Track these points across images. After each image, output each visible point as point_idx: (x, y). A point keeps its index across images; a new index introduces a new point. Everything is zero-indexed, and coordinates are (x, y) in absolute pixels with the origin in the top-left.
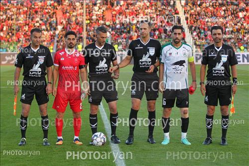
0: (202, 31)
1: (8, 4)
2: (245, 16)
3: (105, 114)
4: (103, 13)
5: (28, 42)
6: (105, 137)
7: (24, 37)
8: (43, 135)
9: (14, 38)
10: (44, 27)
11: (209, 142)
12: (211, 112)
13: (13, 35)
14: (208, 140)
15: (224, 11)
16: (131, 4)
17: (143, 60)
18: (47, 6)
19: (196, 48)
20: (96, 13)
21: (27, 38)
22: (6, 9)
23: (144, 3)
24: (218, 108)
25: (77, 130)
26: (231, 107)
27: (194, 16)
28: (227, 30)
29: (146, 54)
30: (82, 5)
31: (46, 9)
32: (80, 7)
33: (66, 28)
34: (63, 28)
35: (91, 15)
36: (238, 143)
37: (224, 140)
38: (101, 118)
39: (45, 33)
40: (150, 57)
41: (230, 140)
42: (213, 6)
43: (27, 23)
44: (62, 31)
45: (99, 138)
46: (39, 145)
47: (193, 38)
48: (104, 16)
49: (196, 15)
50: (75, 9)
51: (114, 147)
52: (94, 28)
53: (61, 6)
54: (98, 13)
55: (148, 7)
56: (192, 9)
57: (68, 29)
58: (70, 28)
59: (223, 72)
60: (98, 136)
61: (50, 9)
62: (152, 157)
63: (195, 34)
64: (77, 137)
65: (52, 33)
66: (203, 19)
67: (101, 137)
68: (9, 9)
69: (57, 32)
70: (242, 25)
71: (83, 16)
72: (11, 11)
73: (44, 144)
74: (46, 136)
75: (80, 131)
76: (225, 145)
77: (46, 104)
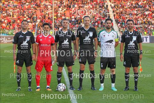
0: (124, 23)
1: (8, 7)
2: (149, 14)
3: (65, 72)
4: (64, 12)
5: (19, 29)
6: (65, 86)
7: (17, 26)
8: (28, 85)
9: (11, 27)
10: (29, 20)
11: (127, 89)
12: (128, 71)
13: (11, 25)
14: (127, 88)
15: (137, 11)
16: (81, 7)
17: (86, 40)
18: (31, 8)
19: (120, 33)
20: (60, 12)
21: (19, 27)
22: (7, 10)
23: (89, 6)
24: (131, 69)
25: (48, 82)
26: (140, 68)
27: (119, 14)
28: (138, 22)
29: (87, 36)
30: (52, 7)
31: (31, 10)
32: (51, 8)
33: (42, 21)
34: (41, 21)
35: (57, 13)
36: (145, 90)
37: (136, 88)
38: (63, 75)
39: (30, 24)
40: (90, 37)
41: (139, 88)
42: (130, 8)
43: (19, 18)
44: (40, 23)
45: (62, 87)
46: (26, 91)
47: (118, 27)
48: (65, 14)
49: (120, 13)
50: (48, 10)
51: (71, 92)
52: (59, 21)
53: (39, 8)
54: (62, 12)
55: (91, 8)
56: (118, 10)
57: (44, 21)
58: (45, 21)
59: (134, 47)
60: (61, 85)
61: (33, 10)
62: (93, 98)
63: (119, 25)
64: (49, 86)
65: (34, 24)
66: (124, 15)
67: (63, 86)
68: (8, 10)
69: (37, 24)
70: (147, 19)
71: (52, 14)
72: (9, 11)
73: (29, 90)
74: (30, 86)
75: (51, 83)
76: (137, 91)
77: (30, 66)
